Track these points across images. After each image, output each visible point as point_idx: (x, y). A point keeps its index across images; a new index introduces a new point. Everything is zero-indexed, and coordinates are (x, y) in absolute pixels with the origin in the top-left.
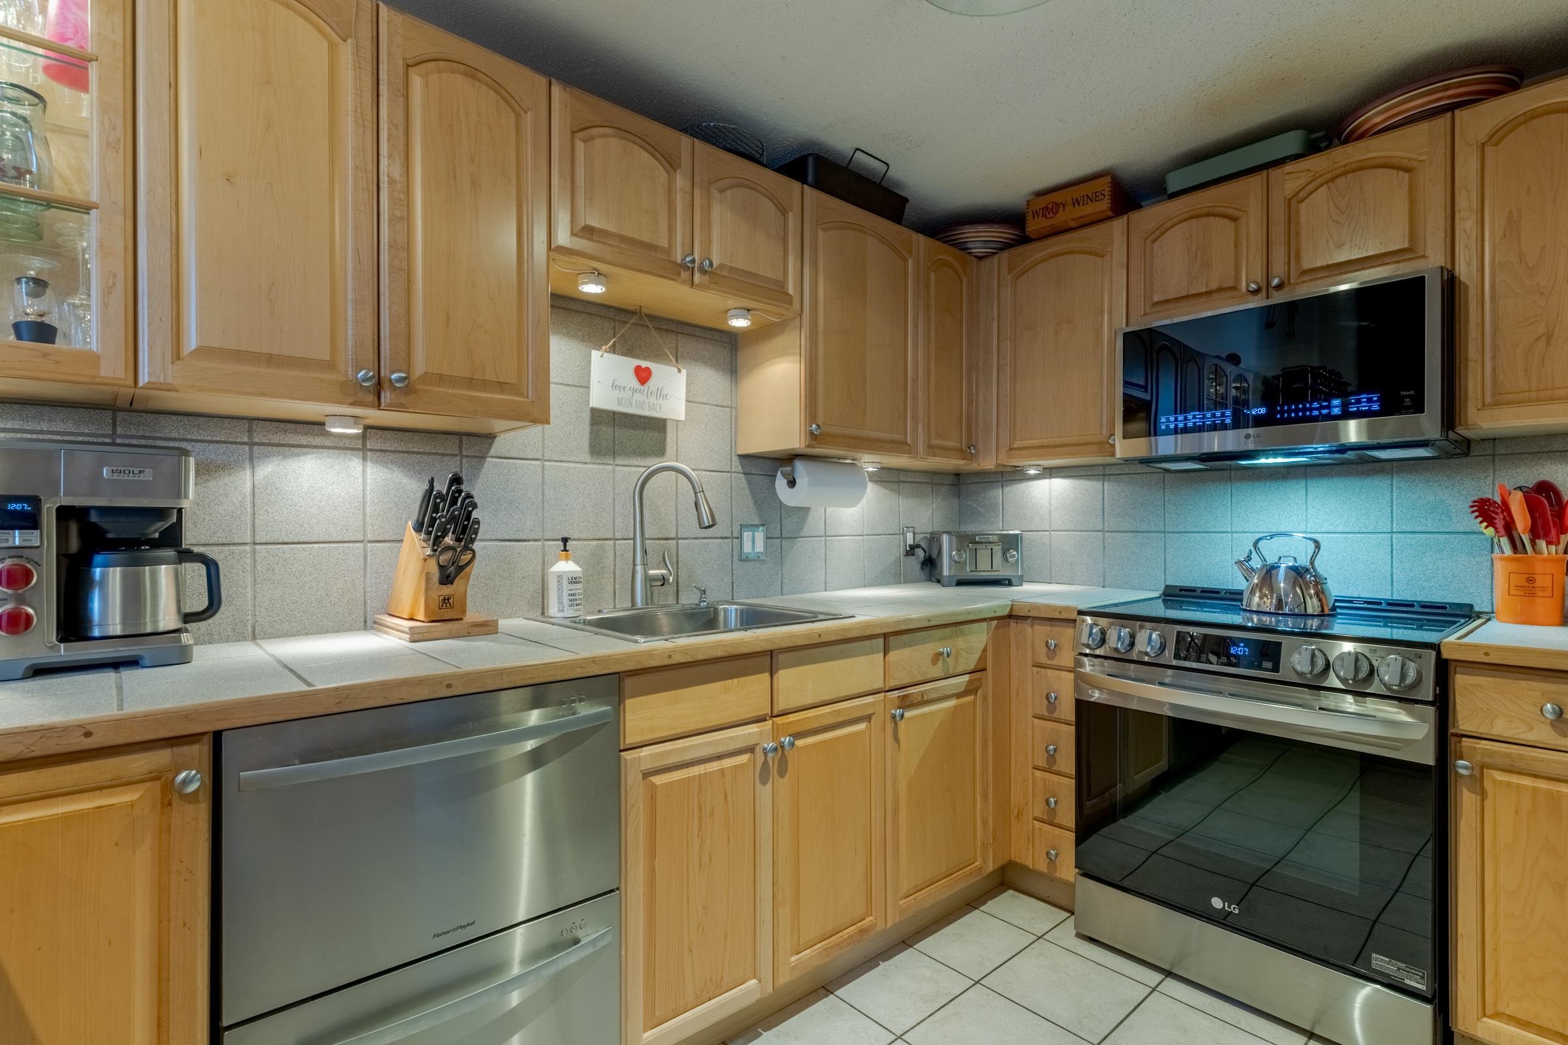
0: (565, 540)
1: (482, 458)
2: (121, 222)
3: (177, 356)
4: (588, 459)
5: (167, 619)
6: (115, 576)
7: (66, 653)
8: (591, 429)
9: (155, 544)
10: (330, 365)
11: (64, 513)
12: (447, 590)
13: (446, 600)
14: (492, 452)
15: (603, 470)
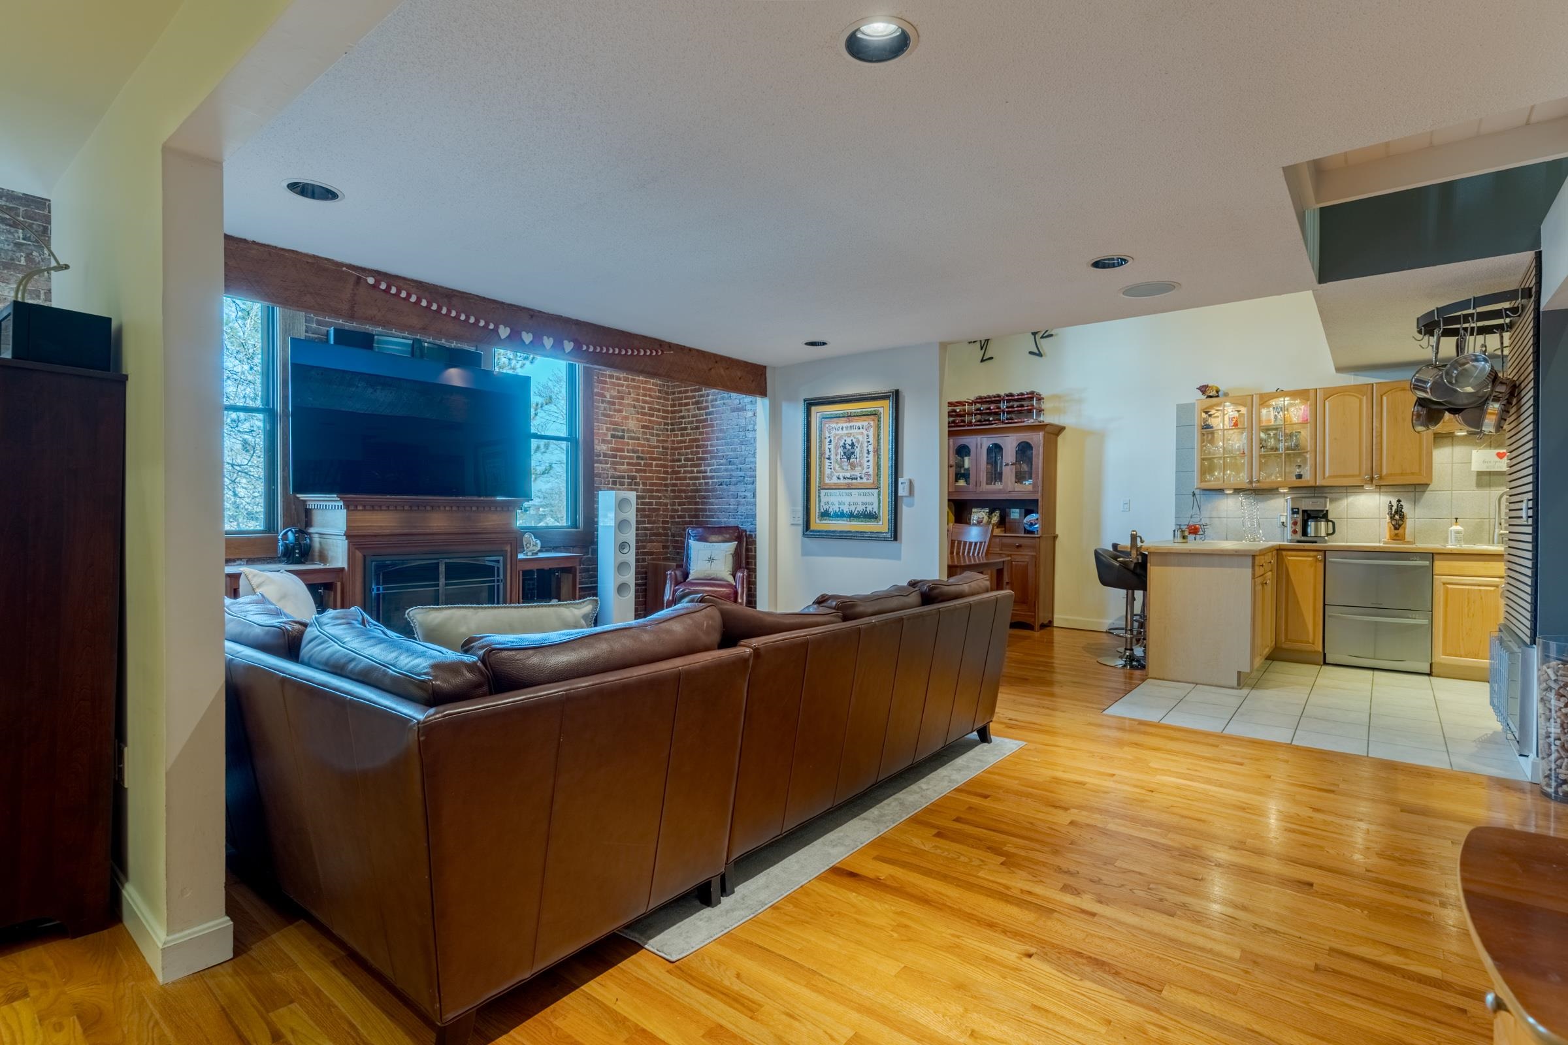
0: (1457, 519)
1: (1425, 491)
2: (1313, 454)
3: (1324, 478)
4: (1475, 488)
5: (1323, 534)
6: (1313, 523)
7: (1303, 538)
8: (1477, 479)
9: (1321, 518)
10: (1359, 475)
11: (1304, 511)
12: (1396, 532)
13: (1396, 535)
14: (1429, 489)
15: (1484, 492)
